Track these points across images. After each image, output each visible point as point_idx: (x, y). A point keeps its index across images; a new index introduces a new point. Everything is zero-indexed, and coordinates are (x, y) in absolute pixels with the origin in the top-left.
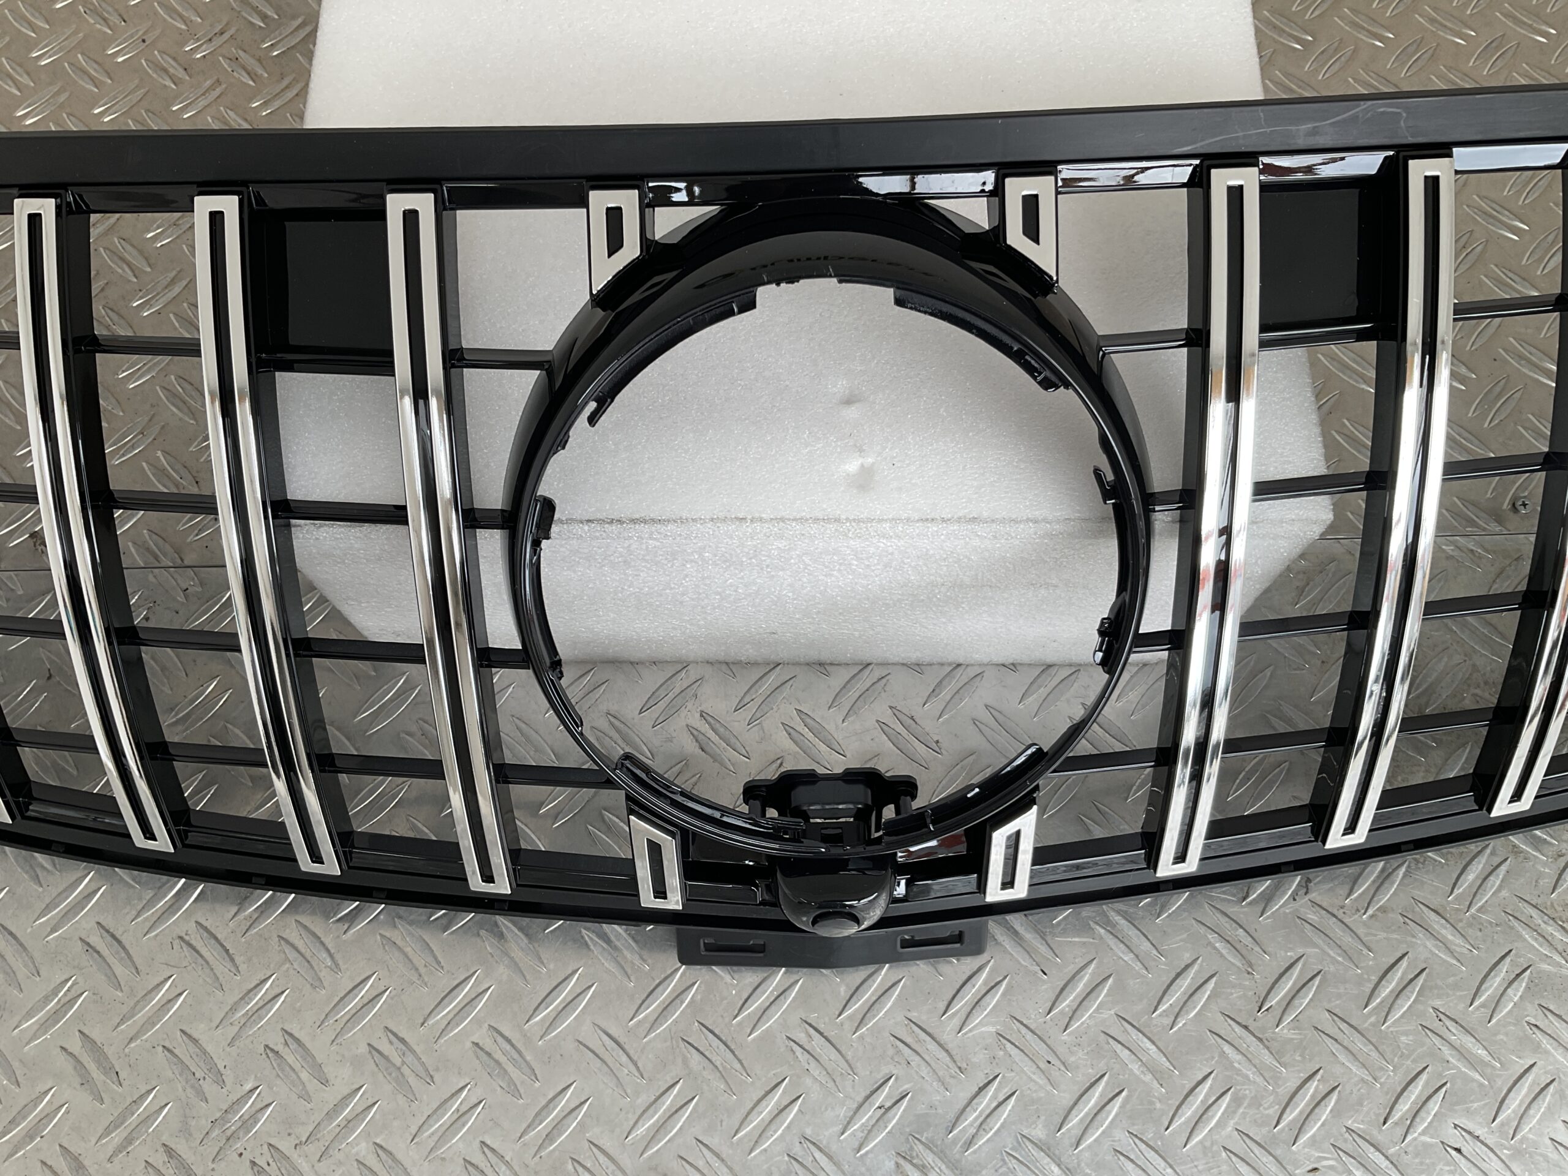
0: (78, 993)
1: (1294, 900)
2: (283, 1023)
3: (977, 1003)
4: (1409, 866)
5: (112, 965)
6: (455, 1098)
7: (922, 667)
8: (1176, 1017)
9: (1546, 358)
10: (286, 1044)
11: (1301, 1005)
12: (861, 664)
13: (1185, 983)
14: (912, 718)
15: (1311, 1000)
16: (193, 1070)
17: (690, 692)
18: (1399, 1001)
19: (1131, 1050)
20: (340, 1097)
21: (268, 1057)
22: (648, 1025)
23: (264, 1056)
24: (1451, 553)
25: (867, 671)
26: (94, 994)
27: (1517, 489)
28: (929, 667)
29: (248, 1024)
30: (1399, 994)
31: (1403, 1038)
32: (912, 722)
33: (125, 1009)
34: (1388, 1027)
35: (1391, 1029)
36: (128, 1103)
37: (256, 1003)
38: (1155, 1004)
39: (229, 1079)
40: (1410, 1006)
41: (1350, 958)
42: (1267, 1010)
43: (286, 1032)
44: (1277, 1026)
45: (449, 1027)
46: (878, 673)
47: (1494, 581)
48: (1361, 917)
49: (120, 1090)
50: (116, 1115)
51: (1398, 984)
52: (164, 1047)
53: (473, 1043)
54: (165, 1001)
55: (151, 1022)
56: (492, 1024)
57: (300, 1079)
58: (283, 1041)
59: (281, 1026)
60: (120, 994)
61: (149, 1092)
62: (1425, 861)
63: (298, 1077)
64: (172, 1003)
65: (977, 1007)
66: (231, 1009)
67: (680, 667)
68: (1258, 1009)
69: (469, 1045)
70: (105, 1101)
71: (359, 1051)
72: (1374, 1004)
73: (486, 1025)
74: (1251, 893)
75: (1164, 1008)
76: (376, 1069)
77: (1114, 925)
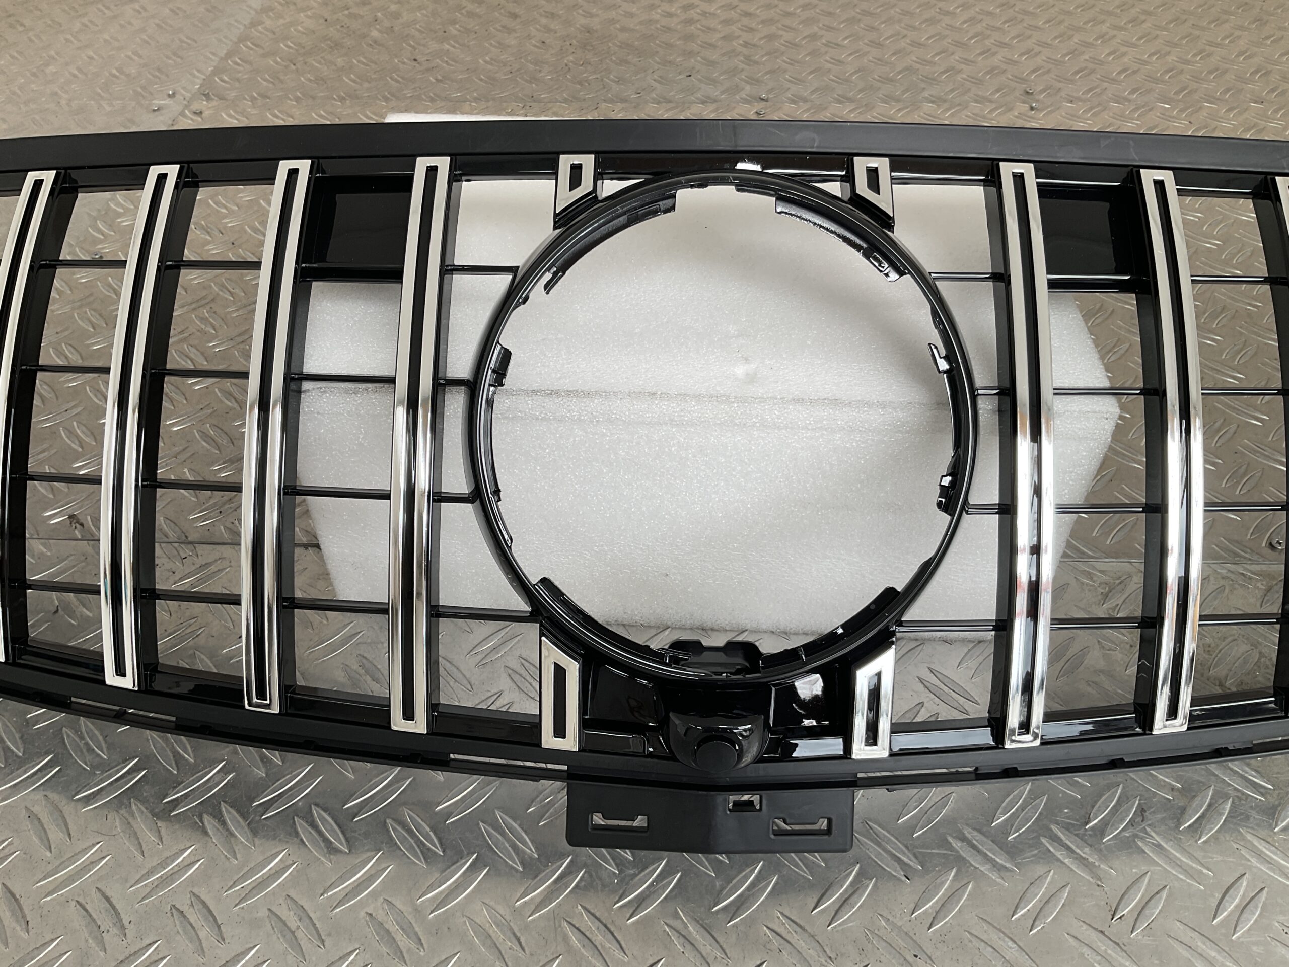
0: (11, 852)
1: (1131, 825)
2: (193, 887)
3: (845, 901)
5: (48, 831)
6: (342, 961)
8: (1034, 921)
9: (1276, 453)
10: (192, 905)
11: (1153, 915)
12: (737, 631)
13: (1040, 892)
15: (1161, 911)
16: (99, 923)
18: (1245, 915)
19: (994, 948)
20: (233, 955)
21: (172, 915)
22: (533, 907)
23: (169, 914)
24: (1225, 575)
26: (25, 853)
27: (1271, 534)
28: (795, 636)
29: (160, 886)
30: (1243, 908)
31: (1254, 948)
33: (50, 867)
34: (1239, 938)
35: (1241, 940)
36: (31, 949)
37: (172, 869)
38: (1013, 909)
39: (131, 931)
40: (1256, 921)
41: (1192, 876)
42: (1120, 918)
43: (194, 894)
44: (1132, 932)
45: (347, 898)
47: (1265, 595)
48: (1196, 842)
49: (25, 936)
50: (16, 959)
51: (1241, 901)
52: (77, 902)
53: (367, 913)
54: (88, 862)
55: (71, 879)
56: (386, 898)
57: (198, 936)
58: (189, 902)
59: (191, 889)
60: (48, 854)
61: (53, 940)
62: (1247, 799)
63: (197, 934)
64: (94, 864)
65: (846, 904)
66: (148, 872)
68: (1111, 917)
69: (362, 914)
70: (10, 945)
71: (259, 914)
72: (1221, 917)
73: (382, 898)
74: (1092, 819)
75: (1022, 912)
76: (272, 932)
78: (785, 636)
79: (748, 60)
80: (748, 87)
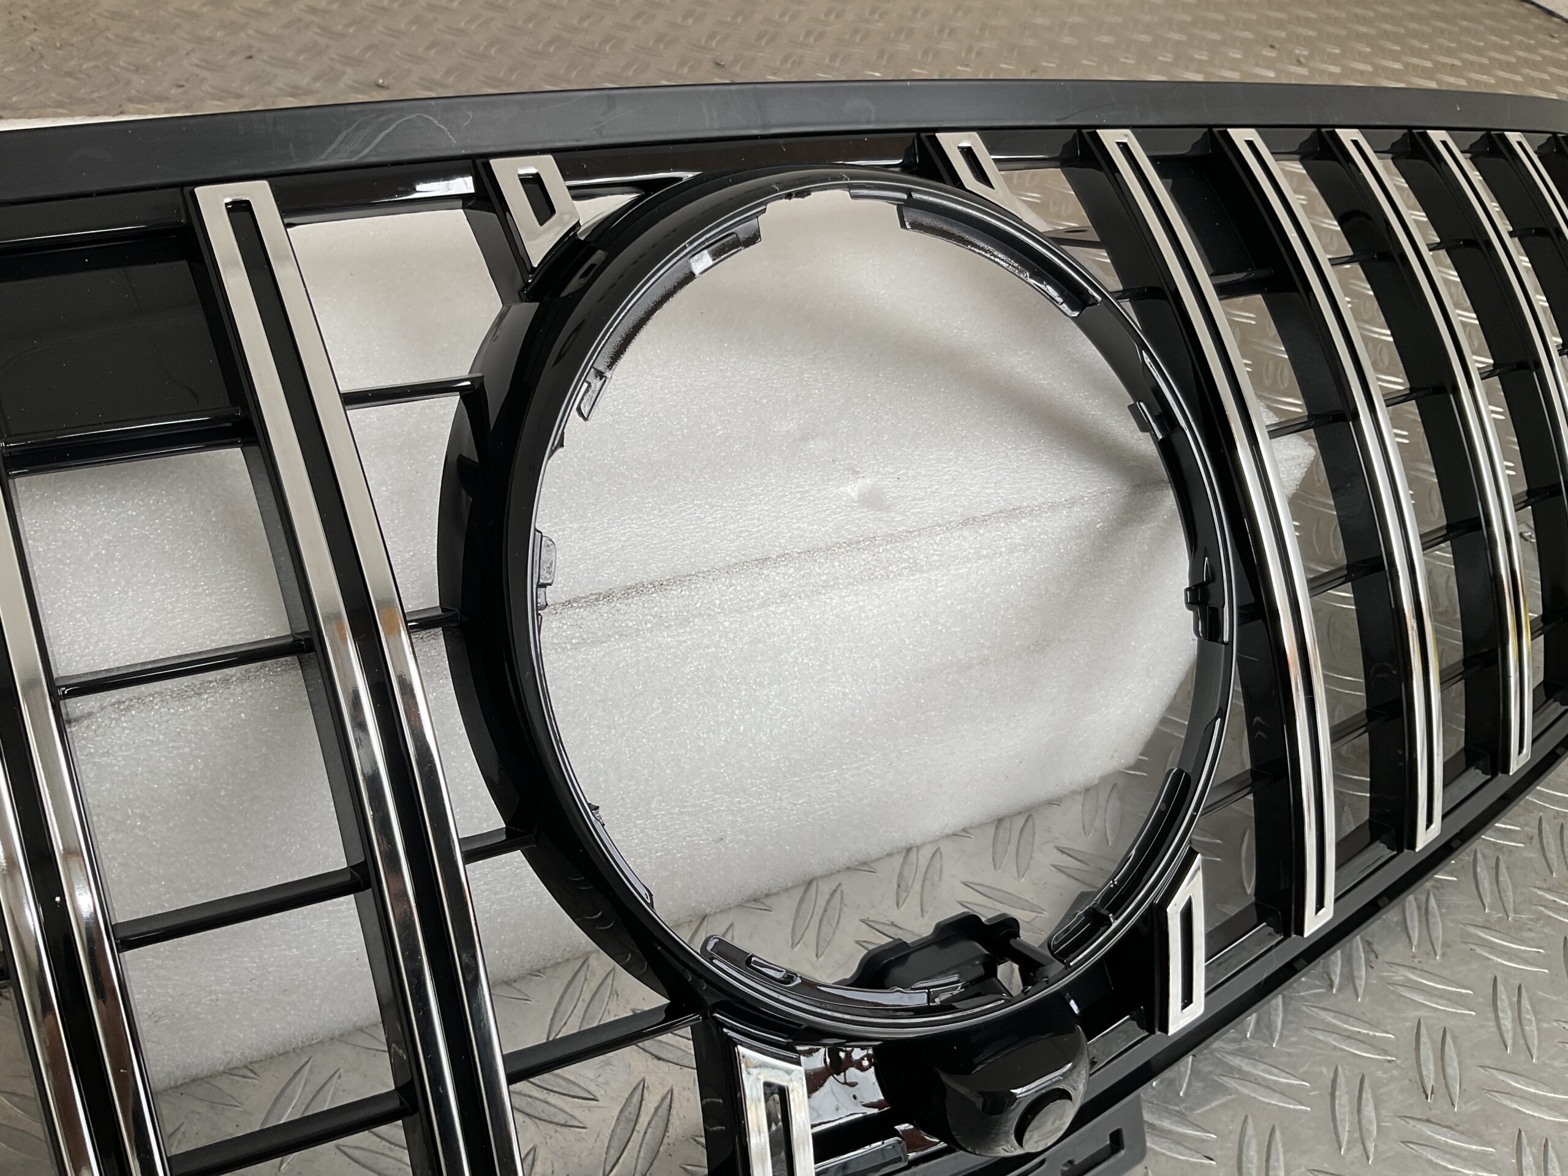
1: (1372, 967)
4: (1435, 896)
7: (873, 865)
8: (1363, 1144)
11: (1456, 1073)
12: (802, 884)
13: (1344, 1100)
14: (893, 924)
15: (1459, 1063)
17: (606, 991)
18: (1526, 1029)
25: (813, 890)
28: (878, 863)
32: (895, 928)
34: (1538, 1059)
35: (1542, 1059)
42: (1432, 1093)
44: (1453, 1106)
46: (825, 888)
48: (1435, 960)
51: (1512, 1011)
67: (579, 963)
68: (1423, 1095)
72: (1509, 1040)
74: (1333, 978)
75: (1345, 1138)
77: (1240, 1071)
78: (867, 868)
79: (326, 31)
80: (349, 70)
